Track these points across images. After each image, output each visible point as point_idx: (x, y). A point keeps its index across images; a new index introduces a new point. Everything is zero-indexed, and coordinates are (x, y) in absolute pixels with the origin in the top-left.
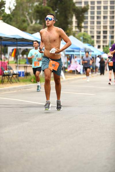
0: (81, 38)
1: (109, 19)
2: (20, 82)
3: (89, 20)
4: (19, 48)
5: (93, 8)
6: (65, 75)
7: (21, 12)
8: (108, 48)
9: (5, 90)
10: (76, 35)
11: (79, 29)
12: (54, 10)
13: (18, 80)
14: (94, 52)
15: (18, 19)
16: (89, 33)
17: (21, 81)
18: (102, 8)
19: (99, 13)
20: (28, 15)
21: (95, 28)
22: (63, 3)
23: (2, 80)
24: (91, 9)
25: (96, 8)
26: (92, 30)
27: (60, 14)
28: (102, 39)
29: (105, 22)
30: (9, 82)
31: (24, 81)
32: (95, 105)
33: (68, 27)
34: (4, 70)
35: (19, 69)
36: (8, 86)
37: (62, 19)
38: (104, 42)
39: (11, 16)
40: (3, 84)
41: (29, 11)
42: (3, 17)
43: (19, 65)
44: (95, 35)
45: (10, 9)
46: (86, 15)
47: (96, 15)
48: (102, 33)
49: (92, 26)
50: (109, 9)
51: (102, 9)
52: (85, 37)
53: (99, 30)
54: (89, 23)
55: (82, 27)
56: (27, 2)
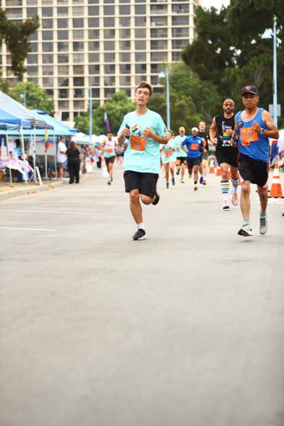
0: (22, 96)
1: (86, 50)
3: (40, 51)
5: (49, 23)
8: (86, 118)
10: (11, 89)
11: (15, 74)
14: (55, 128)
16: (40, 82)
18: (70, 23)
19: (63, 35)
21: (55, 70)
24: (43, 28)
25: (55, 23)
26: (47, 76)
28: (71, 97)
29: (80, 57)
32: (58, 254)
38: (76, 103)
44: (56, 87)
46: (32, 41)
47: (55, 40)
48: (71, 82)
49: (49, 66)
50: (86, 27)
51: (70, 27)
52: (30, 94)
53: (65, 76)
54: (40, 59)
55: (24, 71)
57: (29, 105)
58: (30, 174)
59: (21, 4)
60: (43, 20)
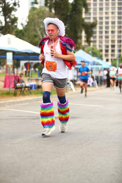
0: (90, 52)
1: (116, 34)
2: (32, 94)
3: (98, 34)
4: (31, 61)
6: (75, 87)
7: (32, 28)
8: (116, 61)
9: (18, 103)
10: (86, 49)
11: (88, 43)
13: (30, 93)
14: (103, 65)
15: (30, 34)
16: (98, 48)
18: (110, 23)
19: (107, 28)
20: (39, 30)
21: (104, 42)
22: (73, 19)
23: (15, 92)
24: (100, 24)
25: (104, 23)
26: (101, 44)
27: (70, 29)
28: (110, 52)
29: (113, 37)
30: (21, 95)
31: (36, 94)
32: (103, 116)
33: (77, 41)
34: (16, 83)
35: (31, 82)
36: (20, 99)
37: (72, 34)
38: (112, 55)
39: (24, 32)
40: (15, 96)
41: (40, 26)
42: (16, 32)
43: (31, 78)
44: (104, 48)
45: (22, 24)
46: (94, 30)
47: (104, 30)
48: (110, 47)
49: (101, 40)
50: (116, 24)
51: (110, 25)
52: (94, 51)
53: (107, 44)
54: (98, 37)
55: (91, 42)
56: (39, 18)
57: (93, 55)
58: (93, 83)
60: (100, 22)
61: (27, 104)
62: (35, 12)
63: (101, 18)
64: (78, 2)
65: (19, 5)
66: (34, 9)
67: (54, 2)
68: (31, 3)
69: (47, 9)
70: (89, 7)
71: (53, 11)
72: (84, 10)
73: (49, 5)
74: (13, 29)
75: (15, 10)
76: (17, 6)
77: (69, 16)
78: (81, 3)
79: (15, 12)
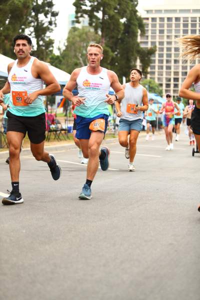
0: (147, 86)
1: (181, 64)
2: (69, 139)
3: (157, 64)
5: (162, 49)
7: (73, 53)
12: (113, 52)
13: (68, 137)
15: (70, 61)
16: (156, 80)
17: (71, 138)
18: (173, 50)
19: (169, 56)
20: (81, 57)
21: (164, 74)
22: (125, 43)
24: (159, 51)
25: (165, 50)
26: (160, 77)
27: (121, 56)
28: (172, 88)
30: (56, 140)
34: (50, 125)
35: (70, 123)
36: (55, 144)
37: (123, 62)
38: (174, 91)
39: (61, 59)
40: (48, 141)
41: (82, 52)
42: (51, 59)
43: (69, 118)
44: (164, 82)
45: (59, 49)
46: (153, 58)
47: (165, 58)
48: (172, 80)
49: (160, 72)
51: (173, 52)
52: (151, 86)
53: (169, 77)
54: (157, 68)
55: (148, 73)
56: (81, 41)
57: (150, 91)
59: (147, 39)
60: (159, 48)
61: (64, 151)
62: (76, 33)
63: (161, 43)
64: (132, 21)
65: (55, 24)
66: (75, 29)
67: (101, 21)
68: (71, 22)
69: (92, 30)
70: (146, 29)
71: (100, 33)
72: (139, 32)
73: (94, 24)
74: (47, 54)
75: (50, 31)
76: (54, 25)
77: (120, 39)
78: (136, 23)
79: (51, 33)
